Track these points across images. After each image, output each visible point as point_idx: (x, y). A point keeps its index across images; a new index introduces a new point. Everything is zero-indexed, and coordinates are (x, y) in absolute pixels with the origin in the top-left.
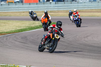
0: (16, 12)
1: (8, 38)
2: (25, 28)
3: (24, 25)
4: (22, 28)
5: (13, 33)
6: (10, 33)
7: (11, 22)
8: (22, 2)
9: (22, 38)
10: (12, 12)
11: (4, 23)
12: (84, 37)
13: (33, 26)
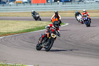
0: (25, 13)
1: (17, 38)
2: (33, 28)
3: (32, 25)
4: (30, 28)
5: (21, 33)
6: (18, 33)
7: (19, 22)
8: (30, 2)
9: (30, 38)
10: (20, 13)
11: (13, 23)
12: (91, 37)
13: (41, 26)
